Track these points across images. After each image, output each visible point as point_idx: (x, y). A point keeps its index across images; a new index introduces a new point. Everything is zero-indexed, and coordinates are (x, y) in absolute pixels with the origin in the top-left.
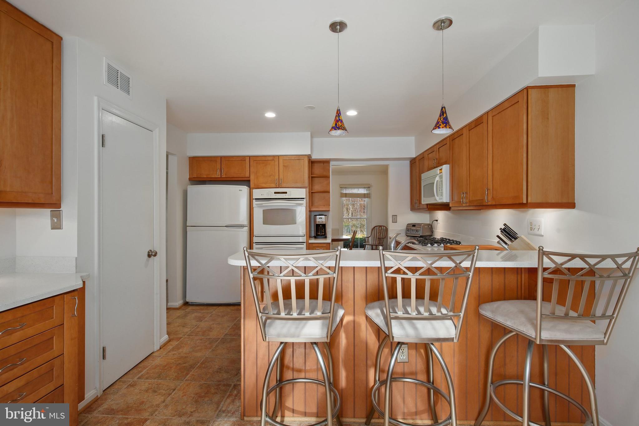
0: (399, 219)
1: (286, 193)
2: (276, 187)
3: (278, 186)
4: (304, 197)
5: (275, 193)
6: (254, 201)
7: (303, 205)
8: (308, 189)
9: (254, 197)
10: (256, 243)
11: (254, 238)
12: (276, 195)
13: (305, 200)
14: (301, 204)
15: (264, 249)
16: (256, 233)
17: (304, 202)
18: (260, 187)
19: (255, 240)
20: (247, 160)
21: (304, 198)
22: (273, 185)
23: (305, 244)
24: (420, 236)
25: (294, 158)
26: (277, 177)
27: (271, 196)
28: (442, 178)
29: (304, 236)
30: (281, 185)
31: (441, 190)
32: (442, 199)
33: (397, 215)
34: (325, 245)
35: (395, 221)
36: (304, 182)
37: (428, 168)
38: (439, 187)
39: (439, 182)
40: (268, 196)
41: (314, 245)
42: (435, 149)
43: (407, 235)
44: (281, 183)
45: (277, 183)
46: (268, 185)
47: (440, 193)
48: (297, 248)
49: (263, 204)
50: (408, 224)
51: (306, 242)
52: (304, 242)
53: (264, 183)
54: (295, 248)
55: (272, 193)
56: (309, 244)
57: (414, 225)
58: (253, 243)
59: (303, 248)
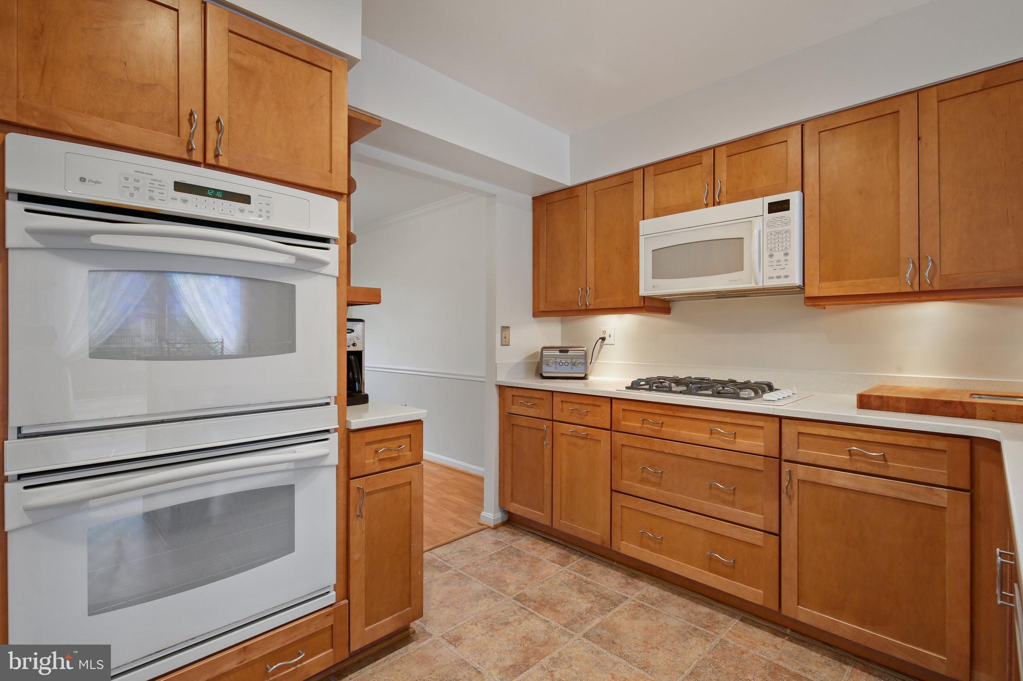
0: (513, 336)
1: (245, 199)
2: (186, 156)
3: (197, 157)
4: (330, 234)
5: (180, 187)
6: (16, 207)
7: (325, 270)
8: (344, 205)
9: (14, 185)
10: (22, 477)
11: (12, 445)
12: (185, 201)
13: (334, 248)
14: (311, 267)
17: (329, 257)
18: (70, 131)
19: (20, 457)
21: (326, 240)
22: (165, 142)
23: (334, 438)
26: (191, 102)
27: (151, 198)
28: (784, 225)
29: (328, 404)
30: (217, 156)
31: (779, 255)
32: (786, 277)
33: (509, 327)
34: (406, 430)
35: (505, 343)
36: (331, 171)
37: (654, 209)
38: (769, 246)
39: (768, 236)
40: (132, 195)
41: (369, 436)
42: (707, 160)
43: (544, 375)
44: (219, 142)
45: (191, 135)
46: (129, 133)
47: (775, 263)
48: (296, 461)
49: (96, 239)
50: (545, 348)
51: (336, 430)
52: (328, 431)
53: (101, 115)
54: (292, 466)
55: (156, 184)
56: (352, 435)
57: (564, 350)
58: (5, 480)
59: (325, 455)
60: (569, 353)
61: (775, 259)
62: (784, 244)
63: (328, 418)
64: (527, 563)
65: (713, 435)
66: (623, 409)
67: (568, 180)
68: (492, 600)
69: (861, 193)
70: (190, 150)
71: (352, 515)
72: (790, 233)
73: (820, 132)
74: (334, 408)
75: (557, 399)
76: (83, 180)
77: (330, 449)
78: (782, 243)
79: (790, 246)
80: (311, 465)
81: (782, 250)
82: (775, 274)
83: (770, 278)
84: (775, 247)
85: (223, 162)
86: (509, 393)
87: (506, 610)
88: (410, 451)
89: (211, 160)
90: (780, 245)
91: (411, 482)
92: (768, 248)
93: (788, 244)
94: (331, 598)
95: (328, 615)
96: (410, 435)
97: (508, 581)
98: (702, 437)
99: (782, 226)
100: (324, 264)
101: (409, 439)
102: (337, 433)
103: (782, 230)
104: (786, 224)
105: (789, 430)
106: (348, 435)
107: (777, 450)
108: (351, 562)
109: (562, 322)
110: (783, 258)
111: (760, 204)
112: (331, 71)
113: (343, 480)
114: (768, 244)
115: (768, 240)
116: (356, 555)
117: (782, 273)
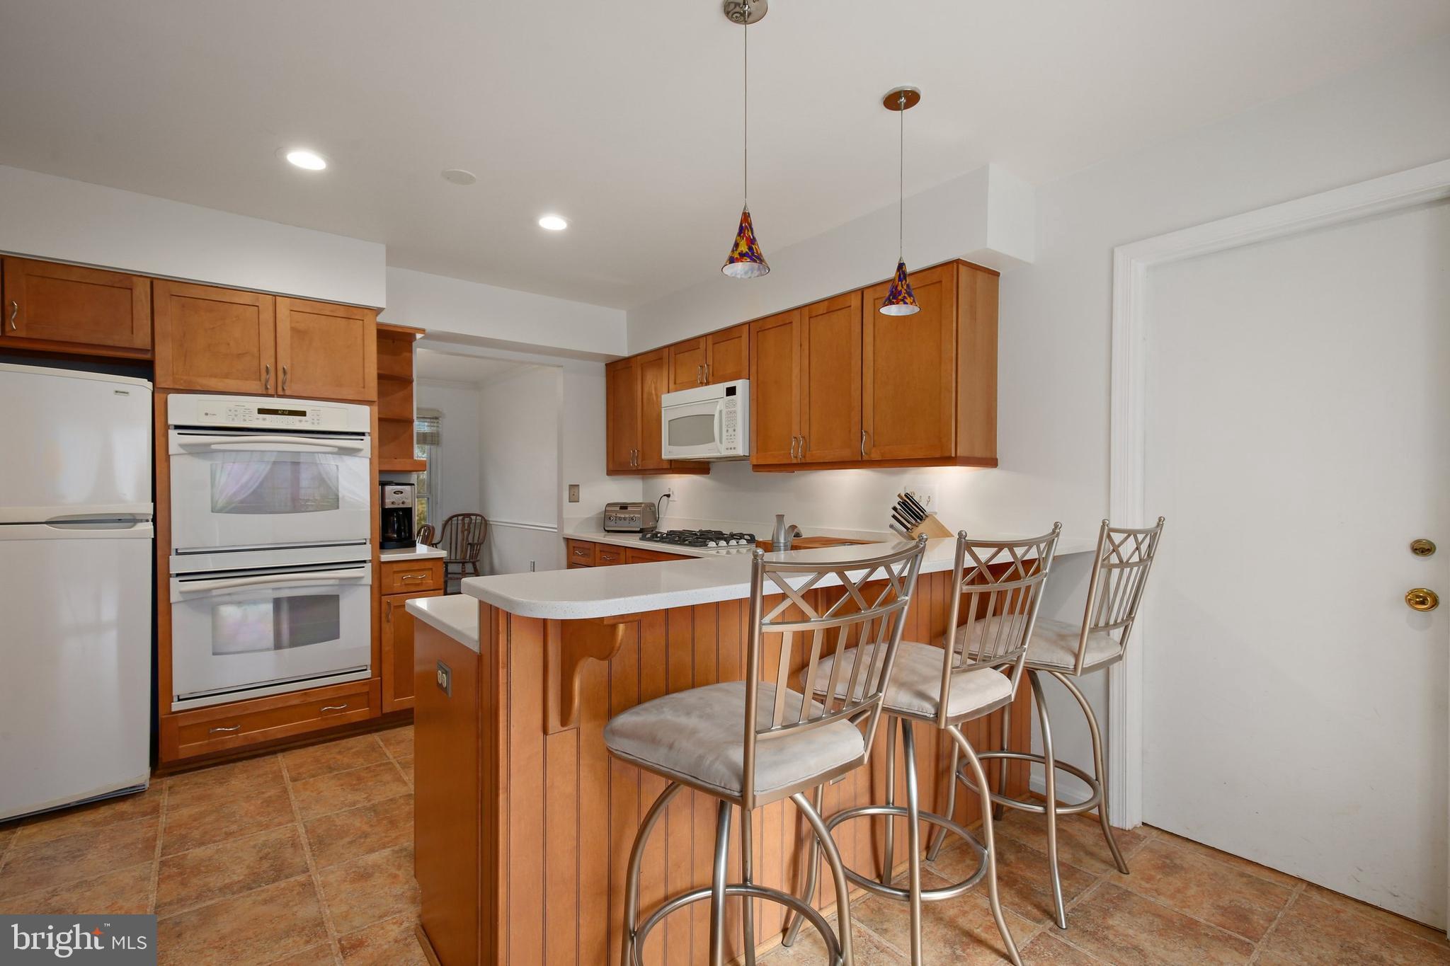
0: (583, 493)
1: (303, 414)
2: (264, 393)
3: (271, 391)
4: (367, 429)
5: (261, 411)
6: (173, 434)
7: (361, 454)
8: (376, 408)
9: (172, 421)
10: (178, 575)
11: (173, 558)
12: (264, 419)
13: (367, 439)
14: (350, 453)
16: (179, 540)
17: (366, 444)
18: (200, 388)
19: (177, 564)
20: (142, 291)
21: (363, 434)
22: (254, 386)
23: (368, 566)
24: (639, 529)
25: (332, 311)
26: (268, 361)
27: (245, 420)
29: (365, 543)
30: (283, 389)
31: (731, 430)
32: (734, 448)
33: (578, 485)
34: (429, 565)
35: (574, 498)
36: (364, 387)
37: (675, 384)
39: (726, 415)
40: (233, 419)
41: (396, 568)
43: (606, 529)
44: (284, 383)
45: (267, 381)
46: (232, 384)
47: (729, 437)
48: (341, 579)
49: (213, 447)
50: (609, 505)
51: (370, 561)
52: (365, 562)
53: (215, 377)
54: (337, 582)
55: (247, 412)
56: (382, 565)
58: (170, 576)
59: (362, 578)
60: (629, 509)
61: (729, 432)
67: (625, 352)
69: (776, 384)
70: (267, 388)
71: (383, 619)
72: (736, 414)
73: (758, 332)
74: (369, 546)
75: (598, 549)
76: (207, 414)
77: (366, 573)
79: (736, 423)
80: (351, 584)
81: (733, 426)
82: (730, 445)
83: (729, 449)
84: (729, 424)
85: (288, 393)
86: (572, 544)
88: (432, 580)
89: (280, 392)
90: (732, 421)
92: (725, 424)
93: (736, 421)
94: (367, 674)
95: (364, 684)
96: (431, 569)
99: (733, 407)
100: (359, 449)
102: (370, 564)
103: (733, 411)
104: (734, 405)
106: (380, 566)
108: (383, 652)
109: (643, 479)
110: (733, 432)
111: (721, 388)
112: (363, 320)
113: (377, 596)
114: (725, 421)
115: (725, 418)
116: (386, 648)
117: (733, 445)
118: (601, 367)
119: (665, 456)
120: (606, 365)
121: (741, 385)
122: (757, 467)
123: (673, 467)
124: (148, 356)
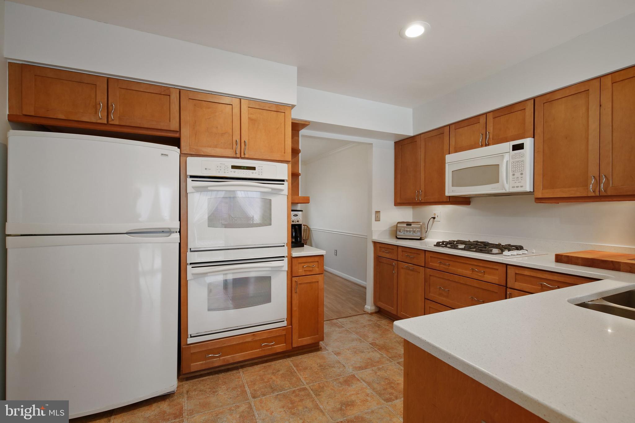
0: (382, 217)
1: (254, 168)
2: (235, 156)
3: (238, 155)
4: (285, 177)
5: (234, 167)
6: (189, 180)
7: (282, 193)
8: (290, 165)
9: (189, 173)
10: (191, 264)
11: (189, 253)
12: (235, 172)
13: (286, 183)
14: (277, 192)
15: (209, 274)
16: (192, 244)
17: (285, 187)
18: (202, 154)
19: (192, 257)
20: (175, 97)
21: (283, 181)
22: (230, 152)
23: (286, 259)
24: (419, 238)
25: (268, 108)
26: (236, 137)
27: (225, 172)
28: (521, 157)
29: (284, 246)
30: (244, 154)
31: (518, 174)
32: (522, 187)
33: (380, 211)
34: (316, 259)
35: (378, 219)
36: (285, 153)
37: (455, 148)
38: (513, 169)
39: (512, 164)
40: (219, 172)
41: (300, 260)
42: (482, 120)
43: (398, 237)
44: (245, 149)
45: (236, 148)
46: (219, 151)
47: (516, 179)
48: (272, 267)
49: (209, 188)
50: (399, 223)
51: (287, 257)
52: (284, 257)
53: (210, 147)
54: (270, 269)
55: (226, 167)
56: (293, 259)
57: (409, 224)
58: (187, 264)
59: (283, 266)
60: (412, 226)
61: (515, 176)
62: (521, 168)
63: (284, 251)
64: (382, 331)
65: (474, 273)
66: (431, 257)
67: (411, 133)
68: (359, 342)
69: (566, 138)
70: (236, 154)
71: (293, 292)
72: (524, 162)
73: (544, 103)
74: (286, 247)
75: (400, 250)
76: (206, 169)
77: (284, 264)
78: (520, 167)
79: (524, 169)
80: (277, 270)
81: (519, 172)
82: (516, 185)
83: (513, 187)
84: (516, 170)
85: (246, 156)
86: (378, 245)
87: (364, 347)
88: (318, 268)
89: (243, 156)
90: (519, 168)
91: (318, 281)
92: (512, 170)
93: (523, 168)
94: (285, 324)
95: (283, 330)
96: (318, 261)
97: (369, 336)
98: (468, 273)
99: (520, 158)
100: (282, 190)
101: (317, 263)
102: (287, 258)
103: (520, 160)
104: (522, 157)
105: (511, 272)
106: (292, 260)
107: (505, 282)
108: (293, 311)
109: (413, 208)
110: (520, 176)
111: (508, 145)
112: (285, 113)
113: (290, 277)
114: (512, 168)
115: (512, 166)
116: (295, 308)
117: (519, 185)
118: (391, 145)
119: (447, 194)
120: (395, 143)
121: (528, 142)
122: (539, 200)
123: (451, 200)
124: (177, 135)
